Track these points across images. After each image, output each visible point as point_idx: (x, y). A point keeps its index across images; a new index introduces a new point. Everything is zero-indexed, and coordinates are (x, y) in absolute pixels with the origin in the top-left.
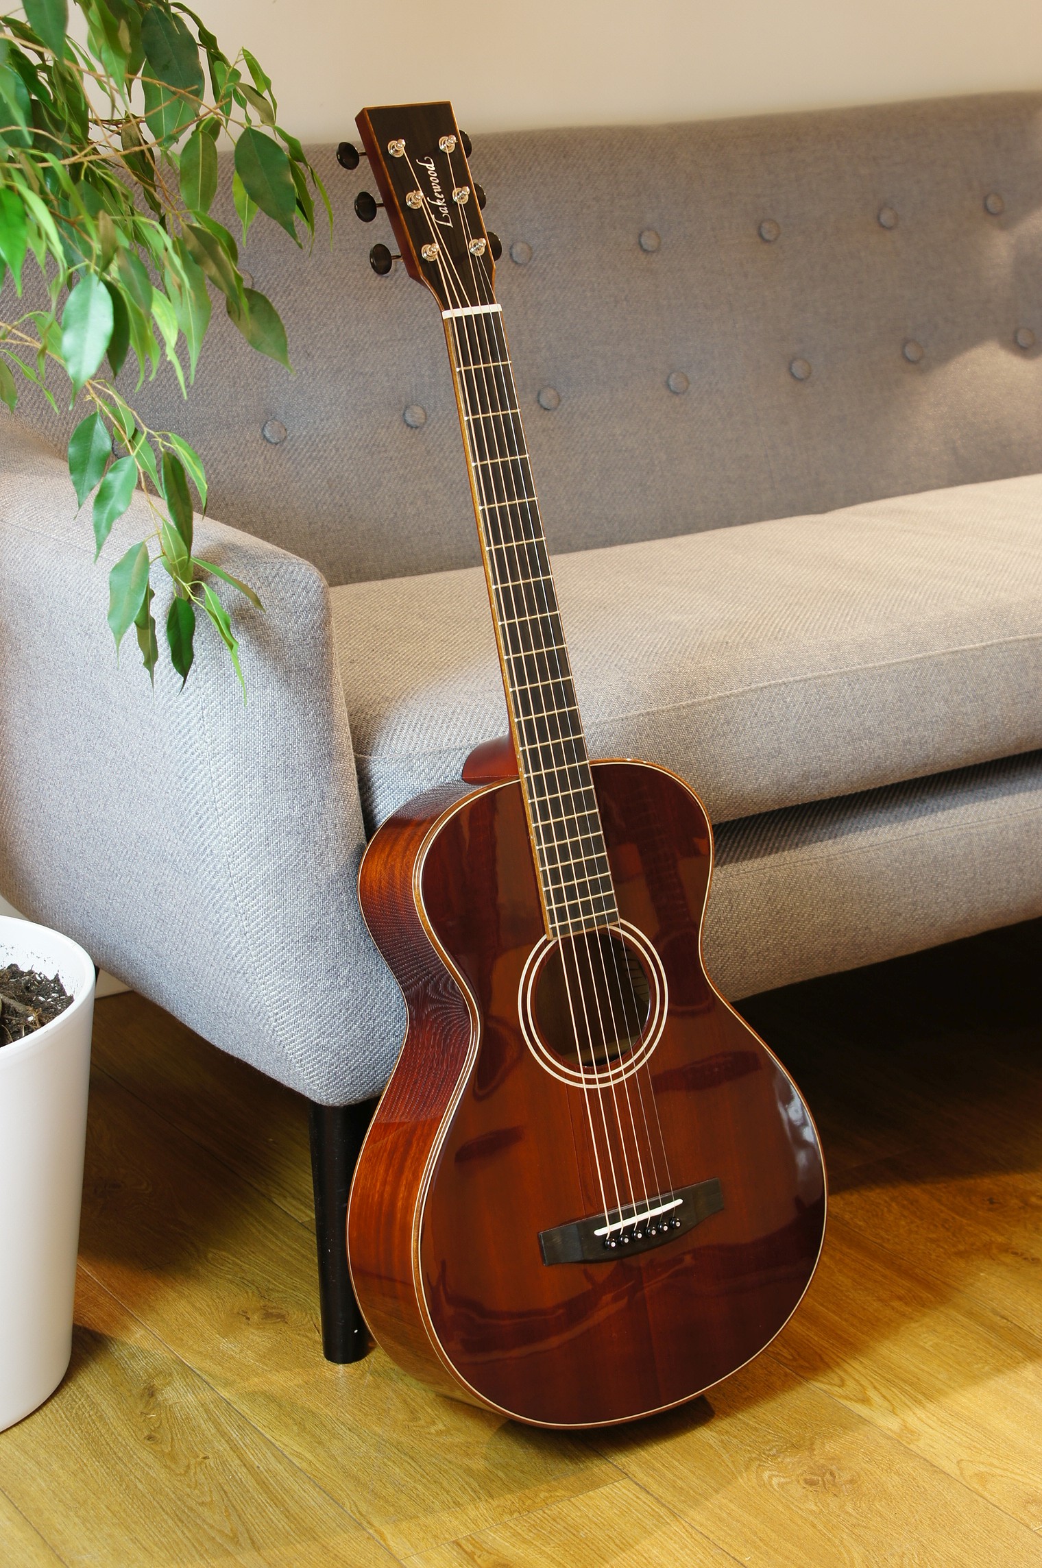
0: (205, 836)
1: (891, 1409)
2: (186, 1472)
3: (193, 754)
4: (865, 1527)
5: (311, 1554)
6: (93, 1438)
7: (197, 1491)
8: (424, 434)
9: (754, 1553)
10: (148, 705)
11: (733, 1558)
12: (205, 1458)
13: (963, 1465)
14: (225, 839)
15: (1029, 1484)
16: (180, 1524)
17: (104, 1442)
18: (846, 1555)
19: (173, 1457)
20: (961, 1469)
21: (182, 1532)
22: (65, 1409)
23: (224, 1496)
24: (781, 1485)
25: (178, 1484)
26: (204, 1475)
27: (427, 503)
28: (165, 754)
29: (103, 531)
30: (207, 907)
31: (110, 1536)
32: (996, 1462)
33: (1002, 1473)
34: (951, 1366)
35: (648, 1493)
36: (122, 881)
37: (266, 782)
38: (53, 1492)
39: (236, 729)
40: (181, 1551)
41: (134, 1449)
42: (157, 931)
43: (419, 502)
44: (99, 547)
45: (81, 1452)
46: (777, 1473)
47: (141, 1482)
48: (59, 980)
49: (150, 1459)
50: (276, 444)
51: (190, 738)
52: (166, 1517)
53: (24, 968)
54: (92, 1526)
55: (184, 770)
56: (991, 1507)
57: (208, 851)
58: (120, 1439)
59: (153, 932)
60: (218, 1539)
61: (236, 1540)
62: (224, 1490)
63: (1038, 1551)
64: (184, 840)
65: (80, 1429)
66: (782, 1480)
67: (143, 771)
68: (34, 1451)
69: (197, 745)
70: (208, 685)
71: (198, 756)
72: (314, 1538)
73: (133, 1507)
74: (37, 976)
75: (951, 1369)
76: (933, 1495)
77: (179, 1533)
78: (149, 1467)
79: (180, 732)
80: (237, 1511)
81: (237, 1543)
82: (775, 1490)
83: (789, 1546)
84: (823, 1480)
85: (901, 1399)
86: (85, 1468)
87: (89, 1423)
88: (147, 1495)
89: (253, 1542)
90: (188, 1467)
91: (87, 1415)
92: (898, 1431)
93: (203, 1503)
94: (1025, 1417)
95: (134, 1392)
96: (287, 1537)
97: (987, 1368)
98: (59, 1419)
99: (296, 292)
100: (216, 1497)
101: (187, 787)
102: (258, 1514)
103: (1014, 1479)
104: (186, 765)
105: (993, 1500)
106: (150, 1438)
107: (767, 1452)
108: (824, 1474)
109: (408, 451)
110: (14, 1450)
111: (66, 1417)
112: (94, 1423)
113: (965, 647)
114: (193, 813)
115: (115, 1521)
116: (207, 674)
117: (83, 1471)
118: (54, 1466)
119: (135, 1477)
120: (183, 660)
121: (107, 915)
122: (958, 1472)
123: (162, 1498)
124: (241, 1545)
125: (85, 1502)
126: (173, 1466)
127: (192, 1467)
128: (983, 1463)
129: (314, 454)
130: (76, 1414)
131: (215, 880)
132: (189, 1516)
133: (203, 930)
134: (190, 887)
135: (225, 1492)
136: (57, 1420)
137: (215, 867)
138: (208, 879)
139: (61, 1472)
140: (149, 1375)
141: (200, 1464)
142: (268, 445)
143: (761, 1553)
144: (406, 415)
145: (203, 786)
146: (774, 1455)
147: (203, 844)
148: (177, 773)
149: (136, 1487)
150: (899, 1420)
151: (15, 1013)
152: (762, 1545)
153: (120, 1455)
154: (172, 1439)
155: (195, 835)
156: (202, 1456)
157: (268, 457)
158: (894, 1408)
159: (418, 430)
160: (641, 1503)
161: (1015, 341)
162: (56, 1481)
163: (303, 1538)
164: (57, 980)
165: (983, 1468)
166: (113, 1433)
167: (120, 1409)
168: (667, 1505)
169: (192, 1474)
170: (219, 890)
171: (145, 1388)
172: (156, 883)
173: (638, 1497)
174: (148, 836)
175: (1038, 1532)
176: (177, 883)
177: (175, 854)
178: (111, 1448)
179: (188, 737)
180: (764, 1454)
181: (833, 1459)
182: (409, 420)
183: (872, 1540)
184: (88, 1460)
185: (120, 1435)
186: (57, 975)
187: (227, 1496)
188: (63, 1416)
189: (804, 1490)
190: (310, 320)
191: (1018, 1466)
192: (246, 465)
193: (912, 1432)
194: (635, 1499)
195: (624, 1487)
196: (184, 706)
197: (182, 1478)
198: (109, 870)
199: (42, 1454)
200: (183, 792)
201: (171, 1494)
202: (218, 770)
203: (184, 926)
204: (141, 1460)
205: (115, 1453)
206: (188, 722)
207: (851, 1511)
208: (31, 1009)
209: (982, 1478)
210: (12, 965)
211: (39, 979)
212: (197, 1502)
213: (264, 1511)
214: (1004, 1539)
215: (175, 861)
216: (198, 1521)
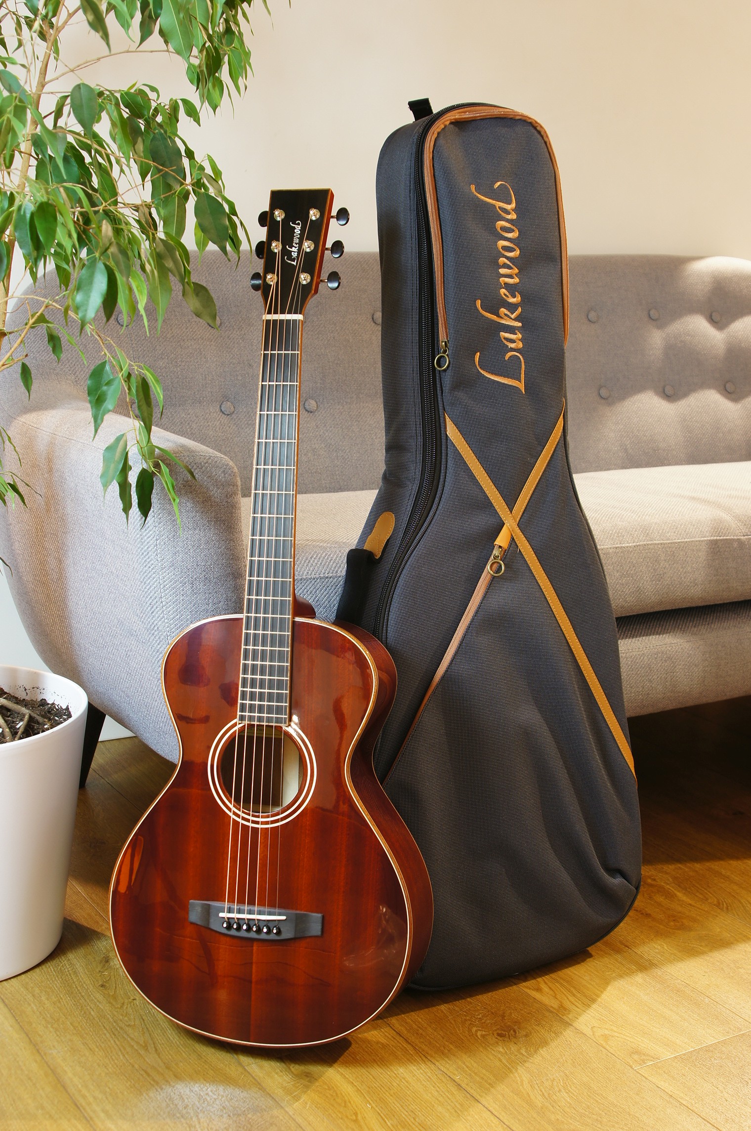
0: (154, 619)
1: (554, 995)
2: (121, 1007)
3: (149, 567)
4: (532, 1063)
5: (191, 1059)
6: (68, 984)
7: (126, 1018)
8: (315, 416)
9: (462, 1074)
10: (126, 538)
11: (449, 1077)
12: (134, 1000)
13: (595, 1029)
14: (166, 621)
15: (634, 1043)
16: (113, 1036)
17: (74, 986)
18: (518, 1078)
19: (115, 997)
20: (593, 1032)
21: (114, 1041)
22: (54, 966)
23: (142, 1022)
24: (483, 1036)
25: (116, 1013)
26: (132, 1009)
27: (314, 455)
28: (134, 568)
29: (99, 421)
30: (154, 663)
31: (71, 1040)
32: (615, 1029)
33: (618, 1035)
34: (592, 973)
35: (401, 1036)
36: (109, 650)
37: (193, 587)
38: (40, 1012)
39: (176, 553)
40: (112, 1052)
41: (92, 991)
42: (127, 680)
43: (310, 454)
44: (96, 431)
45: (60, 991)
46: (481, 1029)
47: (93, 1011)
48: (68, 709)
49: (101, 998)
50: (228, 415)
51: (148, 558)
52: (106, 1032)
53: (50, 702)
54: (60, 1034)
55: (144, 578)
56: (609, 1054)
57: (156, 628)
58: (84, 985)
59: (125, 681)
60: (135, 1046)
61: (146, 1048)
62: (142, 1019)
63: (636, 1081)
64: (143, 621)
65: (61, 978)
66: (484, 1033)
67: (121, 579)
68: (32, 988)
69: (152, 562)
70: (160, 525)
71: (152, 569)
72: (194, 1050)
73: (86, 1025)
74: (56, 706)
75: (592, 974)
76: (575, 1046)
77: (112, 1042)
78: (100, 1002)
79: (143, 554)
80: (149, 1031)
81: (147, 1050)
82: (479, 1038)
83: (484, 1071)
84: (509, 1034)
85: (560, 990)
86: (61, 1000)
87: (67, 975)
88: (96, 1018)
89: (156, 1050)
90: (123, 1004)
91: (67, 970)
92: (557, 1008)
93: (129, 1025)
94: (635, 1004)
95: (96, 959)
96: (177, 1048)
97: (614, 974)
98: (50, 971)
99: (246, 329)
100: (137, 1022)
101: (145, 588)
102: (161, 1034)
103: (625, 1039)
104: (145, 574)
105: (611, 1051)
106: (102, 986)
107: (476, 1016)
108: (510, 1030)
109: (305, 425)
110: (20, 987)
111: (54, 970)
112: (70, 975)
113: (623, 545)
114: (148, 604)
115: (75, 1032)
116: (160, 519)
117: (60, 1002)
118: (43, 998)
119: (90, 1008)
120: (145, 508)
121: (101, 673)
122: (591, 1034)
123: (105, 1021)
124: (148, 1051)
125: (58, 1020)
126: (114, 1003)
127: (126, 1004)
128: (607, 1029)
129: (250, 422)
130: (60, 969)
131: (159, 646)
132: (119, 1032)
133: (151, 678)
134: (145, 651)
135: (143, 1020)
136: (48, 972)
137: (159, 638)
138: (155, 645)
139: (46, 1002)
140: (107, 950)
141: (130, 1003)
142: (223, 415)
143: (466, 1075)
144: (306, 404)
145: (155, 588)
146: (480, 1018)
147: (153, 623)
148: (140, 579)
149: (90, 1013)
150: (558, 1002)
151: (38, 723)
152: (467, 1069)
153: (83, 994)
154: (116, 987)
155: (149, 618)
156: (132, 998)
157: (222, 422)
158: (556, 995)
159: (312, 413)
160: (396, 1042)
161: (664, 392)
162: (43, 1007)
163: (187, 1049)
164: (67, 709)
165: (607, 1032)
166: (80, 982)
167: (87, 968)
168: (412, 1043)
169: (125, 1008)
170: (161, 653)
171: (104, 957)
172: (127, 650)
173: (394, 1038)
174: (123, 620)
175: (637, 1070)
176: (138, 649)
177: (137, 631)
178: (78, 990)
179: (147, 557)
180: (474, 1017)
181: (516, 1022)
182: (307, 407)
183: (535, 1070)
184: (63, 996)
185: (85, 983)
186: (68, 706)
187: (144, 1023)
188: (53, 970)
189: (497, 1040)
190: (252, 346)
191: (628, 1031)
192: (209, 425)
193: (565, 1009)
194: (393, 1039)
195: (386, 1032)
196: (146, 538)
197: (119, 1010)
198: (102, 644)
199: (37, 991)
200: (143, 591)
201: (110, 1018)
202: (164, 578)
203: (141, 677)
204: (96, 998)
205: (80, 993)
206: (148, 548)
207: (524, 1053)
208: (46, 720)
209: (606, 1037)
210: (43, 699)
211: (57, 708)
212: (125, 1025)
213: (166, 1032)
214: (616, 1074)
215: (137, 635)
216: (125, 1035)
